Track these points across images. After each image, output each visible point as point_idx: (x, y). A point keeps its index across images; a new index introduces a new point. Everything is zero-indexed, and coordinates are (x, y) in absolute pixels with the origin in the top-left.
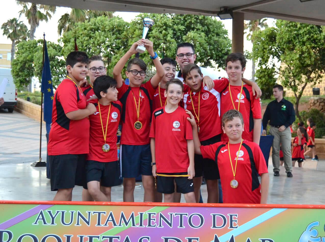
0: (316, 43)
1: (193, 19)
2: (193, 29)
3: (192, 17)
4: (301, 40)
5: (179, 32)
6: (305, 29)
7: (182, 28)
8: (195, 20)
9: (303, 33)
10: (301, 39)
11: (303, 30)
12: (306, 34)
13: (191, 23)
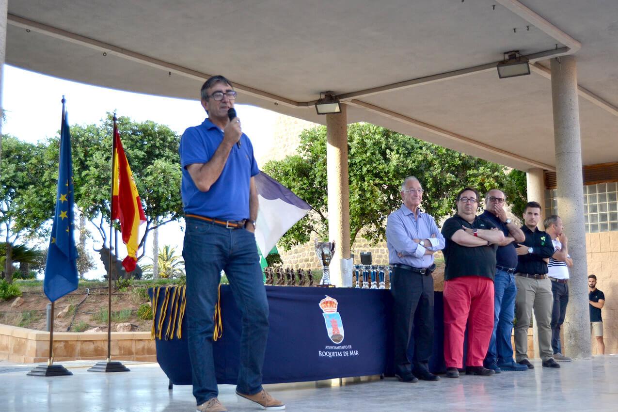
0: (381, 178)
1: (158, 140)
2: (159, 156)
3: (156, 137)
4: (358, 173)
5: (136, 160)
6: (364, 156)
7: (141, 154)
8: (161, 142)
9: (360, 162)
10: (357, 171)
11: (360, 159)
12: (365, 165)
13: (154, 146)
